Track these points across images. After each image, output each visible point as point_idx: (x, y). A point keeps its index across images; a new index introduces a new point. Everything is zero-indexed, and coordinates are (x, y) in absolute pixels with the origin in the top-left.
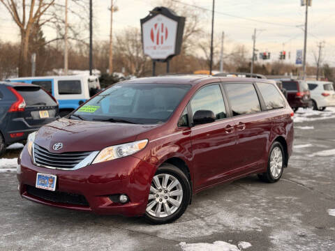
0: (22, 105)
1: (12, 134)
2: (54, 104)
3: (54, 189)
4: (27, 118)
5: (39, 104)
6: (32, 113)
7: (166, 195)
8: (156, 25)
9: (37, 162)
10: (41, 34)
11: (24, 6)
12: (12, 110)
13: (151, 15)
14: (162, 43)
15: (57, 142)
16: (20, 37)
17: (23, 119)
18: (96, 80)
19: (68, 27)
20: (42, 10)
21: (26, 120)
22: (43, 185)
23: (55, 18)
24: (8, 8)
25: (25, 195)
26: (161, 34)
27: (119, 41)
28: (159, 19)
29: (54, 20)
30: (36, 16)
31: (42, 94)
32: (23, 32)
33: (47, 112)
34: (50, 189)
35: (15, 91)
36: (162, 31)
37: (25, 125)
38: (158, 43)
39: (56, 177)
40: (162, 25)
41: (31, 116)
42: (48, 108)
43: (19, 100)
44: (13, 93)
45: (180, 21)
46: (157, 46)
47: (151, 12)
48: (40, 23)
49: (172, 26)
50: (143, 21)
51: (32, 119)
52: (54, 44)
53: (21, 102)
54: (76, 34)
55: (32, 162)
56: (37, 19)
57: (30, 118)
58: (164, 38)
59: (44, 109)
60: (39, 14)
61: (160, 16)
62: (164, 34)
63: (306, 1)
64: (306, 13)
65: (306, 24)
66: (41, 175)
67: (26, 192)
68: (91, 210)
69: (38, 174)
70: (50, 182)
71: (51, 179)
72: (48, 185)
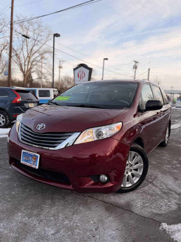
0: (19, 100)
1: (14, 115)
2: (37, 101)
3: (37, 167)
4: (22, 107)
5: (29, 100)
6: (25, 104)
7: (131, 168)
8: (80, 71)
9: (22, 139)
10: (32, 77)
11: (25, 65)
12: (14, 102)
13: (78, 67)
14: (82, 79)
15: (40, 123)
16: (23, 77)
17: (19, 107)
18: (57, 91)
19: (42, 73)
20: (32, 66)
21: (21, 108)
22: (27, 161)
23: (37, 70)
24: (18, 65)
25: (13, 165)
26: (82, 75)
27: (62, 81)
28: (82, 69)
29: (37, 71)
30: (30, 69)
31: (30, 95)
32: (24, 75)
33: (33, 104)
34: (33, 166)
35: (16, 92)
36: (83, 74)
37: (21, 110)
38: (81, 79)
39: (39, 155)
40: (83, 71)
41: (24, 106)
42: (34, 102)
43: (17, 97)
44: (15, 93)
45: (90, 70)
46: (80, 80)
47: (78, 65)
48: (31, 72)
49: (87, 71)
50: (74, 69)
51: (25, 107)
52: (37, 80)
53: (19, 98)
54: (45, 77)
55: (18, 139)
56: (30, 70)
57: (24, 107)
58: (83, 77)
59: (31, 102)
60: (31, 68)
61: (82, 67)
62: (83, 75)
63: (135, 67)
64: (135, 72)
65: (135, 76)
66: (26, 152)
67: (14, 163)
68: (73, 189)
69: (23, 151)
70: (33, 160)
71: (34, 157)
72: (32, 162)
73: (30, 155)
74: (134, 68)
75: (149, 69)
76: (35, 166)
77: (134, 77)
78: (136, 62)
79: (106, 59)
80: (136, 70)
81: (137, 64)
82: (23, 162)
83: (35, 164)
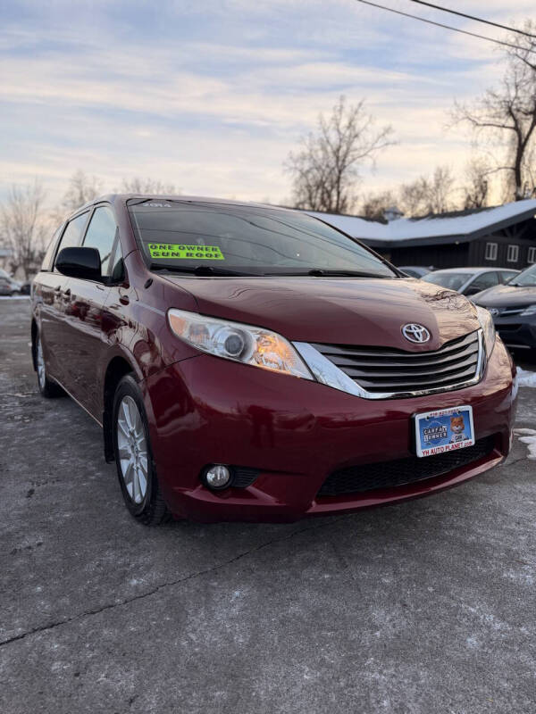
22: (436, 442)
39: (469, 408)
66: (428, 418)
69: (418, 417)
70: (455, 428)
71: (456, 420)
72: (453, 438)
73: (444, 419)
76: (467, 441)
82: (430, 450)
83: (464, 436)
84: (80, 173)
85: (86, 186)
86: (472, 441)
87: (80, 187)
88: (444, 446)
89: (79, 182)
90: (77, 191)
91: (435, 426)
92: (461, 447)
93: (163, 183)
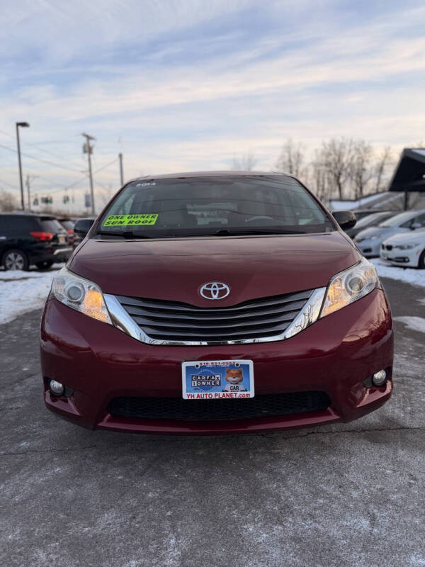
22: (207, 388)
63: (88, 150)
64: (89, 160)
65: (90, 170)
66: (197, 366)
67: (109, 415)
68: (338, 417)
69: (184, 365)
70: (231, 379)
71: (234, 371)
72: (228, 387)
73: (217, 369)
74: (85, 152)
75: (121, 156)
77: (88, 173)
78: (89, 138)
79: (24, 125)
80: (92, 156)
81: (92, 142)
82: (196, 394)
83: (241, 387)
84: (290, 141)
85: (293, 151)
86: (251, 394)
87: (289, 152)
88: (213, 394)
89: (288, 148)
90: (287, 155)
91: (205, 374)
92: (234, 397)
93: (354, 140)
